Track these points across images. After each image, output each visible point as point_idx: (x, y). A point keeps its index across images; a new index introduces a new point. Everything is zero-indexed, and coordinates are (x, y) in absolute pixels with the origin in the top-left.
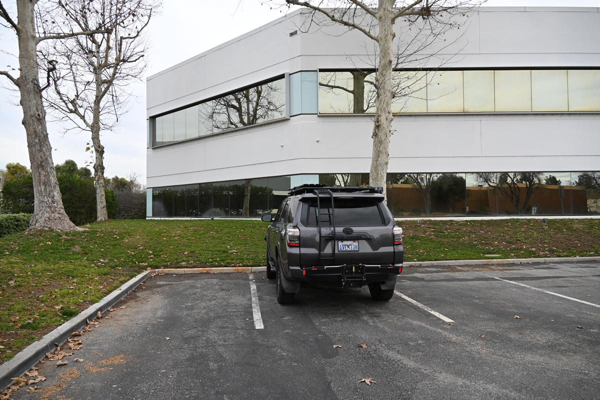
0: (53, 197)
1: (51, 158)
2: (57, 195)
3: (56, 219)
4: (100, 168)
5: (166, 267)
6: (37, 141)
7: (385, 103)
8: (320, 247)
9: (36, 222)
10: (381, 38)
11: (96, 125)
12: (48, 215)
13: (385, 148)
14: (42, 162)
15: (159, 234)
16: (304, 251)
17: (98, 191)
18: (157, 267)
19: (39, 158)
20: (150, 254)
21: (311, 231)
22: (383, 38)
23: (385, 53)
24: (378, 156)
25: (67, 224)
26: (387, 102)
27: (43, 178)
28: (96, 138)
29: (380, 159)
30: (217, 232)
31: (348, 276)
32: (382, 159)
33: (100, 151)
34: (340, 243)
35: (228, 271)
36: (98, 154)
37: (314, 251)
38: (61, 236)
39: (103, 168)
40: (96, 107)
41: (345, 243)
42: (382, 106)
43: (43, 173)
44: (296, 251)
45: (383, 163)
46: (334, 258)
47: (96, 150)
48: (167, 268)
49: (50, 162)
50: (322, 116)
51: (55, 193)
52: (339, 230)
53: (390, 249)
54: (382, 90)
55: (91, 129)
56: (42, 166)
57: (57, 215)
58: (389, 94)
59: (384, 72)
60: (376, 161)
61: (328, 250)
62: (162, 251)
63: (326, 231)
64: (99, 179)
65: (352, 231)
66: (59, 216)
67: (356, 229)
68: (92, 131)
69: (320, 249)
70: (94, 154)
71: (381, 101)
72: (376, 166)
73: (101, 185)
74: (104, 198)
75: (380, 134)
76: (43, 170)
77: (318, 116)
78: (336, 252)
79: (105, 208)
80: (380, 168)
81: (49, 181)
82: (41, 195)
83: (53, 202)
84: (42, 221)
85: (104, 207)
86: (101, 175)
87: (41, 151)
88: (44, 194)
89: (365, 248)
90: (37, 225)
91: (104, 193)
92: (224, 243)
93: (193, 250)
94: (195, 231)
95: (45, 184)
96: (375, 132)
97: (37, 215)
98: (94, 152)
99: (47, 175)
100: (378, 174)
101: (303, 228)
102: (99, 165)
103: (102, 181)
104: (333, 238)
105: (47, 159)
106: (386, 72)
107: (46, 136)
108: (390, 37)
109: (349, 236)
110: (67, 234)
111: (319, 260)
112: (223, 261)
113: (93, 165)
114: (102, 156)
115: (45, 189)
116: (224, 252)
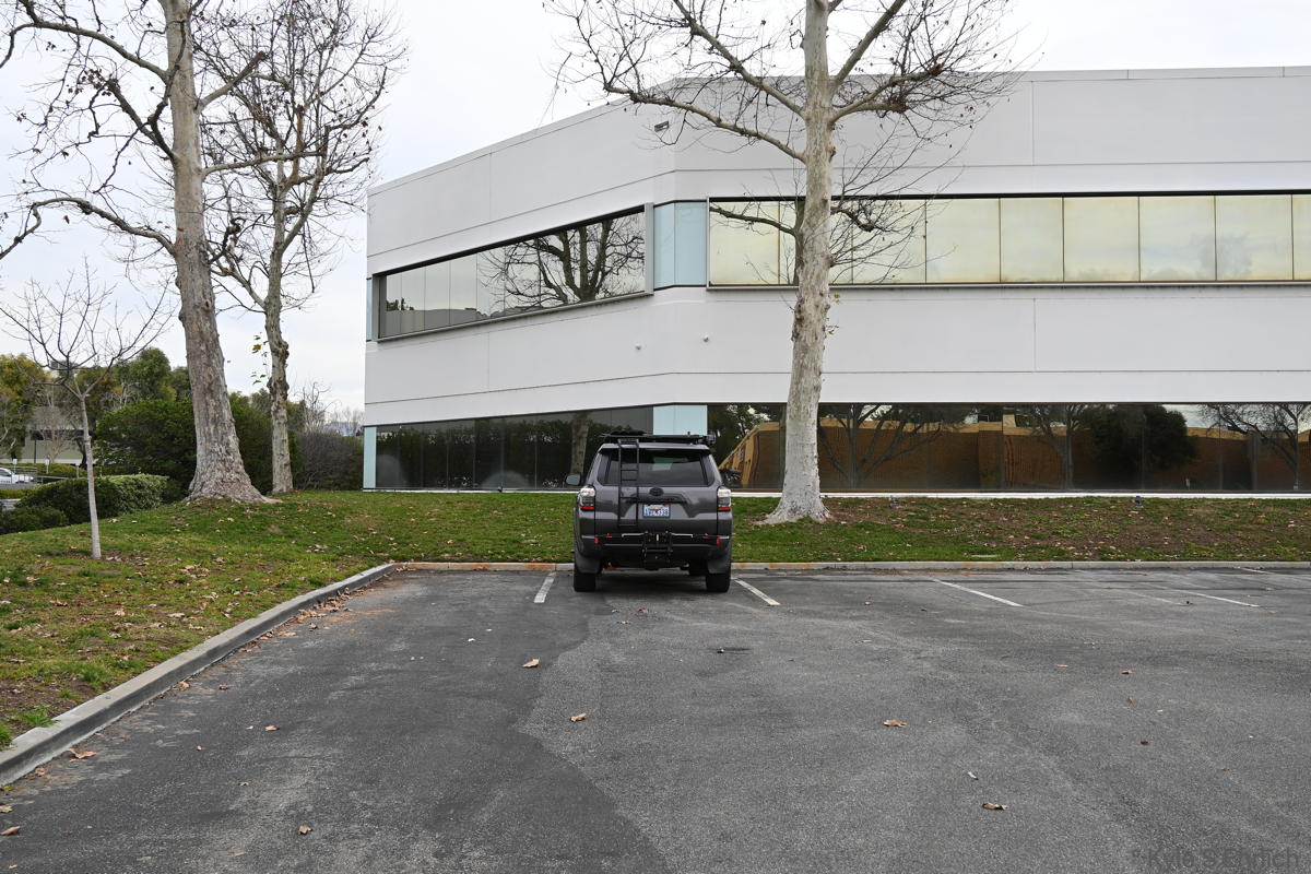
0: (228, 444)
1: (223, 376)
2: (233, 440)
3: (232, 482)
4: (279, 385)
5: (418, 559)
6: (203, 348)
7: (814, 277)
8: (620, 511)
9: (202, 486)
10: (808, 157)
11: (273, 301)
12: (219, 474)
13: (813, 360)
14: (210, 384)
15: (403, 511)
16: (600, 515)
17: (276, 433)
18: (404, 560)
19: (206, 375)
20: (392, 542)
21: (610, 492)
22: (811, 157)
23: (815, 186)
24: (801, 376)
25: (247, 492)
26: (818, 276)
27: (212, 411)
28: (273, 327)
29: (803, 380)
30: (506, 511)
31: (652, 546)
32: (809, 380)
33: (281, 352)
34: (646, 507)
35: (518, 569)
36: (277, 359)
37: (612, 516)
38: (244, 510)
39: (286, 387)
40: (275, 265)
41: (652, 507)
42: (809, 283)
43: (212, 402)
44: (590, 515)
45: (810, 387)
46: (636, 525)
47: (274, 351)
48: (420, 561)
49: (222, 384)
50: (715, 289)
51: (231, 438)
52: (645, 490)
53: (711, 516)
54: (809, 254)
55: (264, 308)
56: (212, 391)
57: (234, 476)
58: (821, 261)
59: (814, 220)
60: (797, 384)
61: (630, 515)
62: (410, 538)
63: (629, 491)
64: (278, 408)
65: (661, 492)
66: (237, 476)
67: (667, 490)
68: (266, 314)
69: (620, 512)
70: (270, 359)
71: (807, 273)
72: (796, 393)
73: (282, 421)
74: (286, 446)
75: (803, 334)
76: (212, 397)
77: (708, 290)
78: (640, 517)
79: (288, 468)
80: (803, 396)
81: (222, 416)
82: (210, 441)
83: (228, 453)
84: (211, 484)
85: (286, 465)
86: (281, 401)
87: (209, 365)
88: (213, 439)
89: (679, 514)
90: (204, 490)
91: (286, 437)
92: (516, 529)
93: (461, 536)
94: (466, 508)
95: (215, 421)
96: (796, 330)
97: (204, 473)
98: (269, 355)
99: (218, 408)
100: (799, 408)
101: (599, 487)
102: (280, 382)
103: (283, 412)
104: (637, 500)
105: (218, 379)
106: (818, 219)
107: (216, 340)
108: (825, 155)
109: (657, 498)
110: (252, 507)
111: (619, 527)
112: (511, 553)
113: (265, 381)
114: (284, 363)
115: (216, 430)
116: (514, 542)
